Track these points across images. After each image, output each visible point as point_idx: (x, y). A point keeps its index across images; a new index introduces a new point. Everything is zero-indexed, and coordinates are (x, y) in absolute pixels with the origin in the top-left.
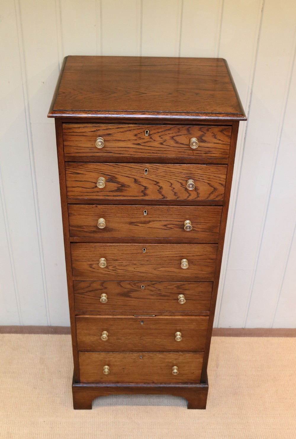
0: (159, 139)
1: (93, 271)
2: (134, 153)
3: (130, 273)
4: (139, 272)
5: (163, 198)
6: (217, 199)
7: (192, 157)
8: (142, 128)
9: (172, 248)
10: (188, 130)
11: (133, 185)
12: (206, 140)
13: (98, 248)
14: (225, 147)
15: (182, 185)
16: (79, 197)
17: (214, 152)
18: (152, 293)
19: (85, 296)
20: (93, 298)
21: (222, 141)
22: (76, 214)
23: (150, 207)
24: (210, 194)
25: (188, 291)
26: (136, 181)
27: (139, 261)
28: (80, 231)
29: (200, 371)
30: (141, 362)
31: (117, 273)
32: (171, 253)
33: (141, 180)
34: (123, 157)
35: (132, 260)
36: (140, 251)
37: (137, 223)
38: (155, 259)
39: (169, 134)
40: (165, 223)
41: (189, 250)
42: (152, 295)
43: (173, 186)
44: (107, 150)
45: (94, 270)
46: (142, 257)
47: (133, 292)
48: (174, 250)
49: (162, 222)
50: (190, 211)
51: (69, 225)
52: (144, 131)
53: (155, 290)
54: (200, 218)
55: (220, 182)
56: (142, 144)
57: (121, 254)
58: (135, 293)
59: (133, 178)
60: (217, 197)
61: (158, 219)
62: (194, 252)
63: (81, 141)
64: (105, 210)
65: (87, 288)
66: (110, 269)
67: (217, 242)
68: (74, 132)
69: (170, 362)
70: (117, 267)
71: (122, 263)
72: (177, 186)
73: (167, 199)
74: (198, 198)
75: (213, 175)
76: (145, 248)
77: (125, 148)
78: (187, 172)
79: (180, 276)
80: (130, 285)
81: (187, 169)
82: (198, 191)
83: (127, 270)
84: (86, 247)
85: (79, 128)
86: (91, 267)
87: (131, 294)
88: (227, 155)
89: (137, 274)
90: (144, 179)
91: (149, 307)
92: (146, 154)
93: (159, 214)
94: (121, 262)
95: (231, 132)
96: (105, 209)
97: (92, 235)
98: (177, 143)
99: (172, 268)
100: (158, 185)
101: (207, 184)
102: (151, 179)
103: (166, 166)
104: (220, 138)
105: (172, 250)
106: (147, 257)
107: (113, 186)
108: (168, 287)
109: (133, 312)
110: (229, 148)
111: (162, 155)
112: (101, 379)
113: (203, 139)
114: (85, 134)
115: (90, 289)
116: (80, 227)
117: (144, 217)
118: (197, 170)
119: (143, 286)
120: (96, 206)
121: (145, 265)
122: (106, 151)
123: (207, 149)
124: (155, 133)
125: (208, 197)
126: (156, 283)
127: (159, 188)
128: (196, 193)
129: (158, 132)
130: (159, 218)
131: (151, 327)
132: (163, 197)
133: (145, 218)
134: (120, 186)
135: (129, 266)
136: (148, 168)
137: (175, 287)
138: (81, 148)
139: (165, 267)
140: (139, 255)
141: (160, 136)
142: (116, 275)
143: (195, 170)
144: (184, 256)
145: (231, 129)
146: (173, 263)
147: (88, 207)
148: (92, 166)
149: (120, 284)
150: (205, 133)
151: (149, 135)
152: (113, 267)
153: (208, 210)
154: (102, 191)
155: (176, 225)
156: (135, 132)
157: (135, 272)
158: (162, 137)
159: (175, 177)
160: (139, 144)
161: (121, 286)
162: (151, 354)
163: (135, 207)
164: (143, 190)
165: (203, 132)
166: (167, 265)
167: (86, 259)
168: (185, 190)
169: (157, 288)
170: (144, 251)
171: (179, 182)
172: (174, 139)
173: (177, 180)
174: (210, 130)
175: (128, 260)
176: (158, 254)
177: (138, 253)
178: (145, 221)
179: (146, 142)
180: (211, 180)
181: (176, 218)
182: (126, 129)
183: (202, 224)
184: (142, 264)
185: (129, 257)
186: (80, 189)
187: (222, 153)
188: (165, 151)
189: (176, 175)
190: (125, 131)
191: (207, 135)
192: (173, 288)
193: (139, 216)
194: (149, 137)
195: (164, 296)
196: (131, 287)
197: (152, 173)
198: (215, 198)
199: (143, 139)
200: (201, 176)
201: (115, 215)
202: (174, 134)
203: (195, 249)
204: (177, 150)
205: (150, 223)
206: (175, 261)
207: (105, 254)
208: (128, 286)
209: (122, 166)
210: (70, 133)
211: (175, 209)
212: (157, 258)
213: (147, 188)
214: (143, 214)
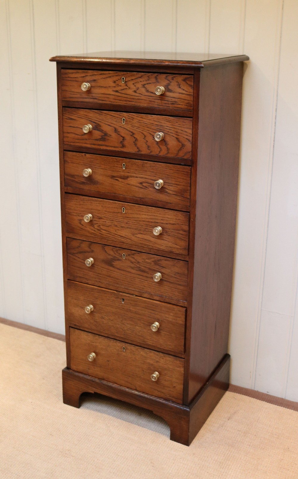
0: (132, 86)
1: (82, 228)
2: (114, 100)
3: (112, 236)
4: (119, 236)
5: (138, 152)
6: (185, 158)
7: (161, 107)
8: (119, 75)
9: (147, 211)
10: (156, 78)
11: (114, 135)
12: (172, 90)
13: (86, 202)
14: (188, 98)
16: (72, 144)
17: (180, 103)
18: (132, 265)
19: (76, 258)
21: (186, 91)
22: (69, 162)
23: (128, 160)
24: (179, 151)
25: (165, 269)
26: (116, 130)
27: (120, 223)
28: (73, 181)
29: (182, 386)
30: (124, 356)
31: (101, 234)
32: (146, 217)
33: (120, 129)
34: (105, 104)
35: (114, 220)
36: (120, 211)
37: (118, 177)
38: (133, 222)
39: (141, 81)
40: (141, 180)
41: (163, 216)
42: (132, 268)
43: (147, 139)
44: (92, 96)
45: (83, 226)
46: (122, 218)
47: (115, 260)
48: (149, 214)
49: (138, 179)
50: (162, 169)
51: (64, 173)
52: (121, 78)
53: (135, 262)
54: (172, 178)
55: (187, 137)
56: (120, 91)
57: (104, 212)
58: (118, 262)
59: (114, 127)
60: (185, 155)
61: (134, 175)
64: (91, 159)
65: (78, 248)
66: (96, 229)
67: (188, 211)
68: (69, 77)
69: (152, 365)
70: (101, 227)
72: (150, 139)
73: (142, 153)
74: (169, 154)
75: (180, 128)
76: (124, 207)
77: (106, 95)
78: (157, 123)
79: (156, 247)
80: (113, 251)
81: (158, 121)
83: (110, 232)
84: (77, 200)
85: (73, 73)
86: (80, 223)
87: (114, 263)
88: (191, 106)
89: (118, 238)
90: (122, 129)
91: (130, 282)
92: (123, 102)
93: (136, 170)
94: (104, 220)
95: (193, 81)
97: (82, 186)
98: (147, 91)
99: (148, 236)
100: (134, 137)
101: (176, 138)
102: (128, 129)
103: (139, 116)
104: (183, 88)
105: (147, 214)
106: (127, 218)
107: (97, 134)
108: (146, 261)
109: (116, 286)
110: (192, 99)
111: (136, 104)
112: (88, 370)
113: (169, 88)
114: (77, 79)
115: (80, 250)
116: (73, 176)
117: (123, 171)
118: (166, 122)
119: (124, 255)
120: (85, 155)
121: (125, 228)
122: (91, 97)
123: (174, 99)
124: (129, 80)
125: (177, 154)
126: (135, 254)
127: (134, 139)
128: (166, 148)
129: (132, 80)
130: (135, 173)
131: (131, 309)
132: (138, 150)
133: (123, 173)
134: (103, 134)
135: (111, 227)
136: (125, 117)
137: (153, 261)
138: (73, 93)
139: (142, 234)
140: (120, 215)
141: (133, 84)
142: (101, 236)
143: (164, 122)
144: (159, 223)
145: (193, 78)
146: (149, 230)
147: (79, 155)
148: (82, 112)
149: (104, 249)
150: (171, 82)
151: (126, 82)
152: (98, 226)
153: (178, 170)
154: (89, 139)
155: (150, 184)
156: (115, 78)
157: (116, 236)
158: (135, 84)
160: (117, 91)
161: (105, 250)
162: (133, 348)
163: (115, 159)
164: (121, 140)
165: (168, 80)
166: (143, 231)
167: (76, 213)
168: (157, 144)
169: (136, 260)
170: (124, 211)
171: (151, 135)
172: (145, 88)
173: (149, 132)
174: (174, 78)
175: (111, 220)
176: (136, 216)
177: (119, 213)
178: (124, 176)
179: (123, 89)
180: (179, 134)
181: (150, 176)
182: (107, 76)
183: (174, 185)
184: (122, 227)
185: (112, 216)
186: (73, 135)
187: (187, 104)
188: (138, 99)
189: (148, 127)
190: (107, 78)
191: (172, 84)
192: (151, 263)
193: (119, 169)
194: (125, 84)
195: (143, 271)
196: (114, 254)
197: (129, 123)
198: (183, 156)
199: (120, 86)
200: (170, 129)
201: (100, 166)
202: (145, 82)
203: (168, 215)
204: (148, 99)
205: (129, 179)
206: (151, 227)
207: (92, 209)
208: (111, 253)
209: (105, 114)
210: (66, 77)
211: (148, 165)
212: (135, 222)
213: (125, 139)
214: (122, 168)
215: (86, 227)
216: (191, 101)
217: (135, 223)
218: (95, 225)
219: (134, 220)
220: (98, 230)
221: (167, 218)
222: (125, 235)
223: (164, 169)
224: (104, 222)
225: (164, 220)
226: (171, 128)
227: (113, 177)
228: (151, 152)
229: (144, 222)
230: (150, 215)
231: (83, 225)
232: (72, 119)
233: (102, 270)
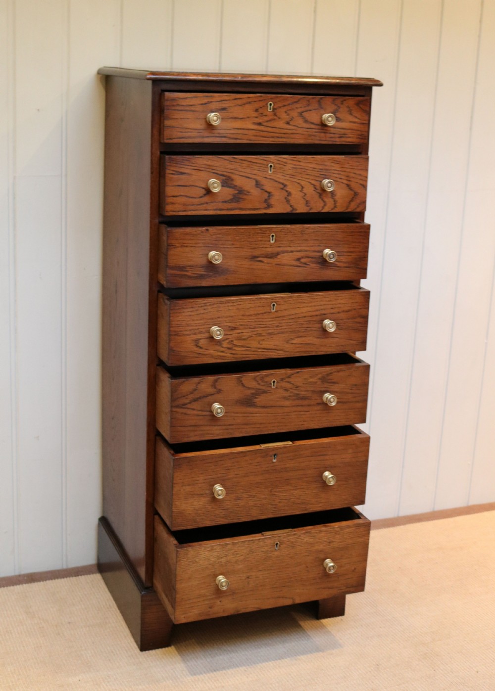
0: (284, 116)
1: (200, 352)
2: (253, 138)
3: (253, 353)
4: (265, 349)
6: (358, 210)
7: (325, 142)
8: (265, 100)
9: (312, 300)
10: (319, 102)
11: (255, 192)
12: (342, 118)
13: (209, 307)
14: (361, 127)
15: (315, 188)
16: (181, 214)
17: (350, 136)
18: (287, 394)
19: (189, 412)
20: (200, 413)
21: (359, 119)
22: (177, 245)
23: (278, 227)
24: (350, 202)
25: (337, 385)
26: (258, 184)
27: (267, 329)
28: (183, 276)
30: (276, 557)
31: (234, 354)
32: (309, 309)
33: (264, 182)
35: (257, 326)
36: (267, 309)
37: (262, 257)
38: (287, 323)
39: (297, 108)
40: (299, 255)
41: (334, 303)
42: (286, 398)
43: (305, 190)
44: (219, 133)
45: (201, 350)
46: (270, 320)
47: (259, 394)
48: (313, 304)
49: (295, 253)
50: (331, 233)
51: (167, 265)
52: (267, 104)
53: (291, 389)
54: (344, 244)
55: (361, 182)
56: (265, 124)
57: (241, 317)
58: (262, 396)
59: (254, 179)
60: (358, 207)
61: (289, 249)
62: (340, 305)
63: (187, 120)
64: (218, 236)
65: (191, 393)
66: (225, 347)
68: (178, 105)
69: (321, 551)
70: (235, 342)
71: (242, 333)
72: (309, 190)
73: (298, 212)
74: (336, 209)
75: (353, 171)
76: (275, 302)
77: (242, 130)
78: (321, 167)
79: (322, 351)
80: (256, 380)
81: (321, 163)
82: (335, 198)
83: (248, 347)
84: (192, 307)
85: (186, 98)
86: (197, 346)
87: (256, 400)
88: (365, 139)
90: (268, 180)
92: (269, 139)
93: (291, 241)
94: (239, 331)
95: (369, 106)
96: (220, 234)
98: (306, 121)
99: (311, 338)
100: (285, 190)
101: (346, 185)
102: (277, 180)
103: (294, 159)
104: (356, 115)
105: (311, 304)
106: (278, 319)
107: (229, 192)
108: (309, 381)
110: (367, 130)
111: (289, 141)
113: (337, 116)
114: (193, 108)
115: (196, 395)
116: (183, 268)
117: (271, 245)
118: (333, 164)
119: (274, 382)
120: (207, 229)
121: (274, 334)
122: (218, 135)
123: (342, 130)
124: (280, 107)
125: (347, 207)
126: (293, 374)
127: (286, 194)
128: (334, 201)
129: (285, 106)
130: (290, 247)
131: (288, 465)
132: (291, 209)
133: (271, 249)
134: (237, 192)
135: (251, 338)
136: (273, 163)
137: (319, 379)
138: (187, 130)
139: (301, 337)
140: (266, 317)
143: (331, 164)
144: (327, 314)
146: (312, 329)
147: (196, 231)
148: (200, 160)
149: (241, 381)
150: (339, 107)
151: (274, 109)
152: (229, 343)
154: (212, 202)
155: (312, 258)
156: (256, 105)
157: (260, 350)
158: (288, 112)
159: (307, 177)
160: (260, 124)
161: (242, 383)
162: (292, 537)
163: (259, 229)
164: (266, 198)
165: (335, 105)
166: (303, 332)
167: (191, 330)
168: (320, 196)
169: (293, 384)
170: (273, 309)
171: (312, 184)
172: (302, 116)
173: (309, 180)
174: (345, 102)
175: (251, 327)
176: (293, 312)
177: (265, 313)
178: (272, 254)
179: (270, 121)
180: (351, 179)
181: (312, 246)
182: (244, 101)
183: (345, 254)
184: (270, 334)
185: (253, 321)
186: (184, 200)
187: (359, 136)
188: (292, 134)
189: (309, 173)
190: (244, 104)
191: (341, 110)
192: (316, 382)
193: (265, 244)
194: (273, 113)
195: (304, 398)
196: (257, 385)
197: (279, 171)
198: (356, 209)
199: (266, 116)
200: (339, 174)
201: (233, 244)
202: (303, 109)
203: (341, 299)
204: (306, 133)
205: (279, 257)
206: (315, 324)
207: (219, 317)
208: (254, 384)
209: (242, 160)
210: (174, 106)
211: (311, 231)
212: (290, 321)
213: (272, 195)
214: (270, 241)
215: (206, 349)
216: (366, 132)
217: (290, 323)
218: (223, 343)
219: (290, 319)
220: (229, 348)
221: (340, 304)
222: (275, 346)
223: (334, 233)
224: (239, 333)
225: (335, 308)
226: (340, 172)
227: (253, 258)
228: (310, 209)
229: (304, 318)
230: (315, 306)
231: (201, 348)
232: (182, 173)
233: (235, 418)
